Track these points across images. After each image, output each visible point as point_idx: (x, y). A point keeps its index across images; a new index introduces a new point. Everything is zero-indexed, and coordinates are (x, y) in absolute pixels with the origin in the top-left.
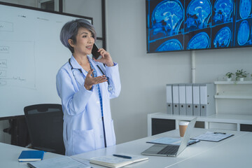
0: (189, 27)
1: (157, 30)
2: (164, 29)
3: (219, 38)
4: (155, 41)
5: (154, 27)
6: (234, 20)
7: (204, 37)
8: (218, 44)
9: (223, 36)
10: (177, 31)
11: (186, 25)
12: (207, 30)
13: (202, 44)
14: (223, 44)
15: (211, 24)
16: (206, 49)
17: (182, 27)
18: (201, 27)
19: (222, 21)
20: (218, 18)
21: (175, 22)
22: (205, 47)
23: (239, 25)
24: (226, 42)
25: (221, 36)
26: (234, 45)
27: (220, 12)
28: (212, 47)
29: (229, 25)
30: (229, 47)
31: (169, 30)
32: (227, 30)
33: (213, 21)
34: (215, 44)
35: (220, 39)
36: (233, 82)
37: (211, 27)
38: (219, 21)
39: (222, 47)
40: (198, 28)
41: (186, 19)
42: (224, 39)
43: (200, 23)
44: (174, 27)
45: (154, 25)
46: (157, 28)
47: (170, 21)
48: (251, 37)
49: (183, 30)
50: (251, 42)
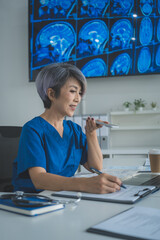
0: (81, 52)
1: (42, 55)
2: (50, 54)
3: (117, 65)
5: (39, 52)
6: (134, 46)
7: (100, 64)
8: (115, 71)
9: (122, 63)
10: (68, 57)
11: (78, 50)
12: (103, 57)
13: (98, 72)
15: (107, 50)
16: (102, 77)
17: (73, 53)
18: (96, 53)
19: (120, 47)
20: (116, 44)
21: (64, 47)
22: (100, 75)
23: (139, 52)
24: (125, 69)
25: (119, 63)
26: (134, 72)
27: (118, 38)
28: (109, 75)
29: (128, 51)
30: (129, 74)
31: (58, 55)
32: (126, 56)
33: (110, 47)
34: (112, 71)
35: (119, 66)
36: (132, 112)
37: (108, 53)
38: (116, 48)
39: (121, 74)
40: (92, 54)
41: (78, 44)
42: (122, 66)
43: (94, 49)
44: (63, 53)
45: (39, 50)
46: (42, 53)
47: (58, 46)
48: (153, 64)
49: (74, 56)
50: (152, 69)
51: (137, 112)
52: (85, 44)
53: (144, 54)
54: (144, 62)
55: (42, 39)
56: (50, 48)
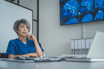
2: (69, 14)
4: (64, 19)
5: (64, 13)
7: (90, 16)
8: (97, 19)
10: (76, 14)
11: (80, 11)
12: (91, 13)
13: (89, 20)
14: (100, 19)
16: (91, 22)
19: (99, 8)
20: (96, 6)
21: (74, 10)
22: (90, 21)
27: (97, 4)
28: (94, 21)
31: (72, 14)
33: (94, 8)
34: (95, 19)
35: (98, 16)
37: (93, 11)
38: (97, 8)
40: (86, 12)
41: (80, 8)
42: (100, 16)
43: (87, 10)
44: (74, 12)
45: (64, 12)
46: (65, 13)
47: (72, 10)
52: (83, 8)
55: (65, 8)
56: (69, 11)
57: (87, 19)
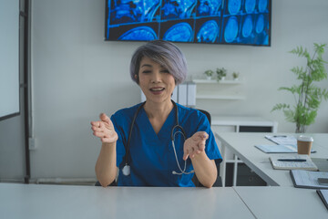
0: (167, 14)
1: (122, 12)
2: (131, 12)
3: (204, 32)
4: (118, 25)
5: (118, 8)
6: (222, 15)
7: (186, 28)
8: (202, 38)
9: (209, 30)
10: (151, 17)
11: (163, 12)
12: (190, 21)
13: (183, 37)
14: (208, 39)
15: (194, 14)
16: (188, 42)
17: (157, 13)
18: (182, 16)
19: (209, 13)
20: (204, 9)
21: (148, 6)
22: (186, 40)
23: (227, 20)
24: (212, 37)
25: (206, 30)
26: (220, 41)
27: (206, 3)
28: (195, 41)
29: (216, 19)
30: (216, 43)
31: (140, 14)
32: (213, 24)
33: (198, 12)
34: (199, 38)
35: (205, 33)
36: (215, 81)
37: (195, 18)
38: (204, 13)
39: (207, 42)
40: (178, 17)
41: (163, 4)
42: (209, 33)
43: (181, 12)
44: (146, 12)
45: (118, 5)
46: (121, 9)
47: (141, 4)
48: (240, 35)
49: (158, 17)
50: (238, 40)
51: (221, 82)
52: (171, 6)
53: (232, 23)
54: (231, 31)
56: (132, 5)
57: (179, 36)
